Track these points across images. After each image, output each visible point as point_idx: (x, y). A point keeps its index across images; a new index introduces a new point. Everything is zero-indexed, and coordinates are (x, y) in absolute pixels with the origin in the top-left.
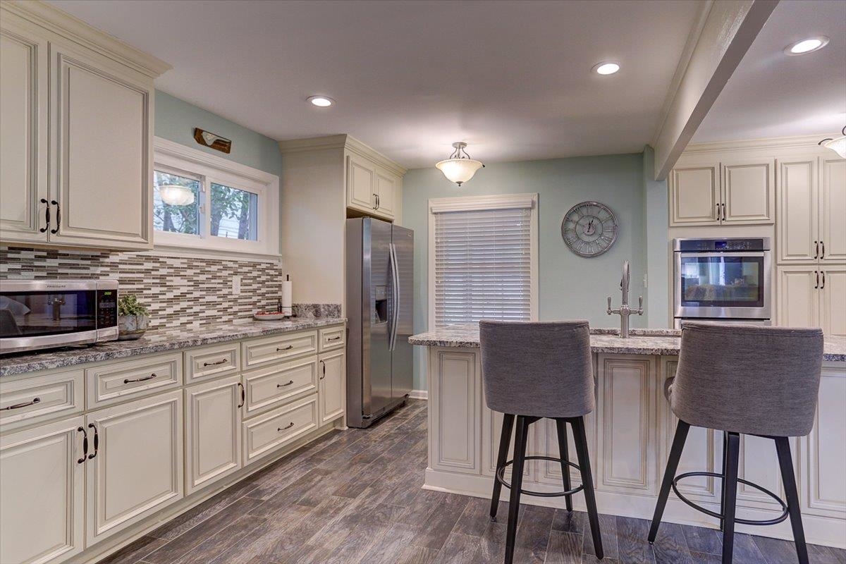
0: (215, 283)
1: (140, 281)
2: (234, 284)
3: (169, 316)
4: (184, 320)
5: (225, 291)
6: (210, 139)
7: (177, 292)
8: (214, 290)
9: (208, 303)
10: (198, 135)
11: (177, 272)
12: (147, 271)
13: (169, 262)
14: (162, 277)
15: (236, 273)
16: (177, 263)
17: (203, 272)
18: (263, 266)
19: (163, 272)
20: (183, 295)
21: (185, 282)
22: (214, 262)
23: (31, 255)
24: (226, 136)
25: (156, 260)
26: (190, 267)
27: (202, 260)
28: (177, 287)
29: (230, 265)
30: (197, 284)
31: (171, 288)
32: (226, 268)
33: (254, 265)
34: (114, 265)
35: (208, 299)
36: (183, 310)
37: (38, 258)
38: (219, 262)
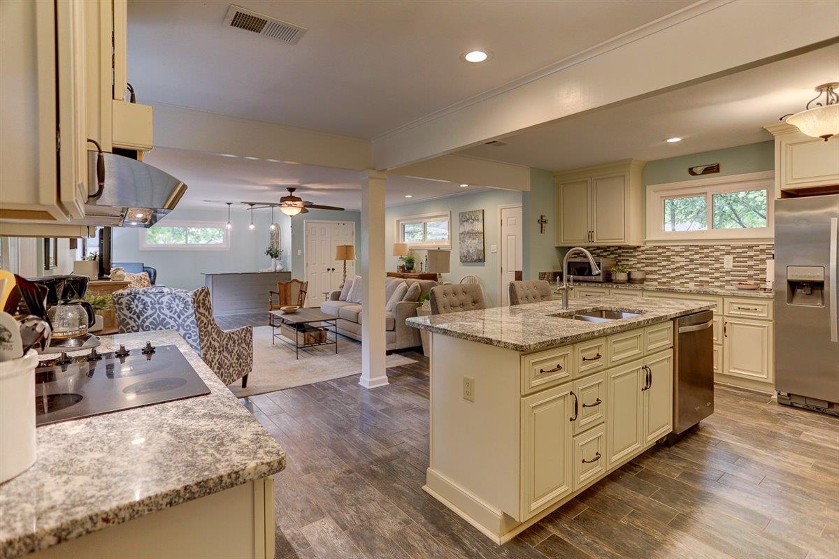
0: (707, 260)
1: (655, 258)
2: (725, 261)
3: (673, 278)
4: (683, 281)
5: (718, 266)
6: (699, 170)
7: (678, 265)
8: (707, 265)
9: (701, 273)
10: (691, 172)
11: (678, 253)
12: (659, 254)
13: (672, 248)
14: (668, 256)
15: (728, 253)
16: (677, 249)
17: (697, 254)
18: (761, 247)
19: (669, 254)
20: (682, 266)
21: (683, 259)
22: (707, 247)
23: (613, 249)
25: (664, 247)
26: (686, 251)
27: (696, 246)
28: (678, 262)
29: (721, 248)
30: (692, 261)
31: (673, 262)
32: (717, 250)
33: (750, 247)
34: (643, 251)
35: (701, 270)
36: (682, 275)
38: (712, 247)
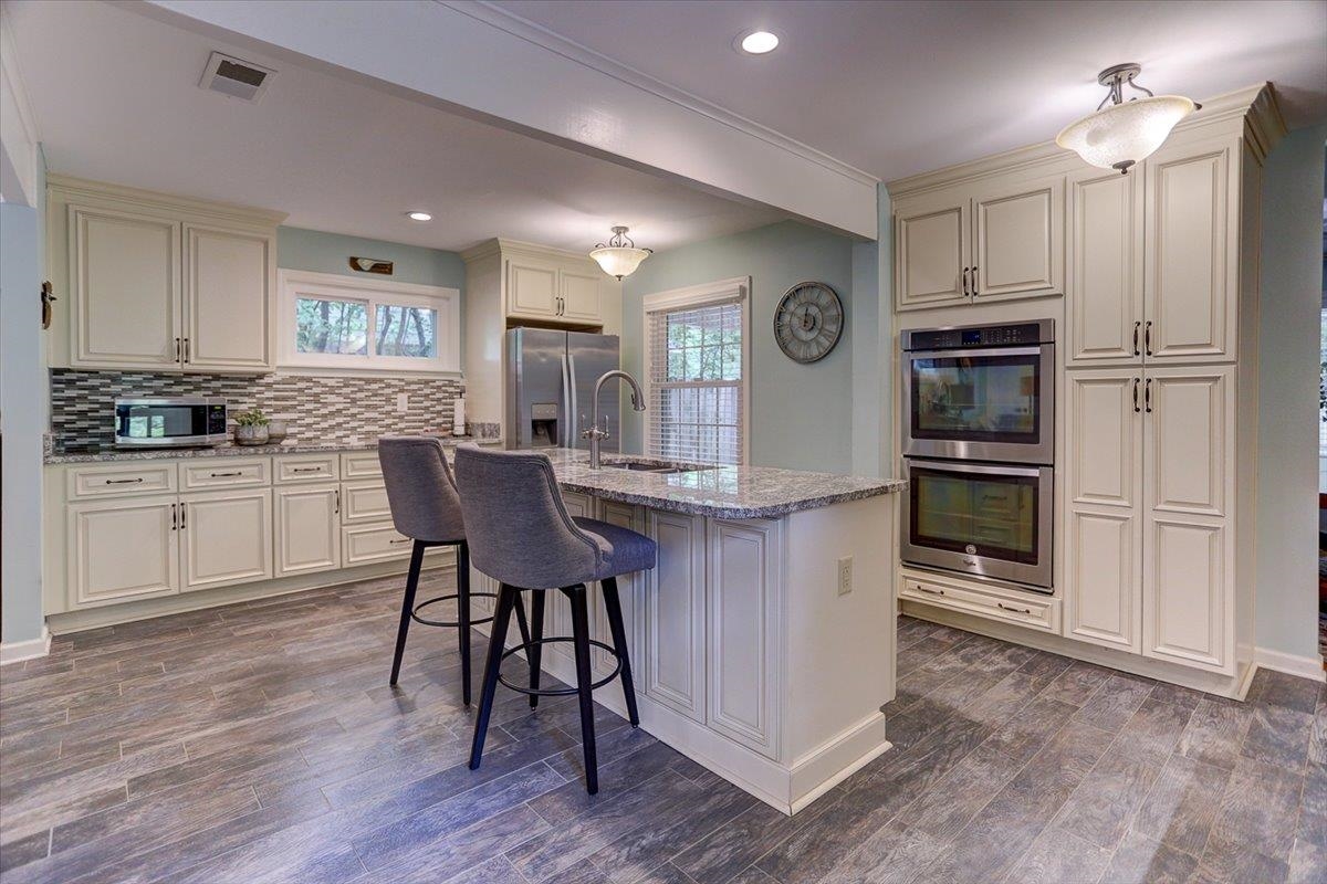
0: (375, 401)
1: (294, 398)
2: (398, 401)
3: (324, 430)
4: (341, 434)
5: (389, 408)
6: (366, 264)
7: (333, 409)
8: (375, 407)
9: (367, 420)
10: (354, 263)
11: (332, 390)
12: (301, 390)
13: (322, 381)
14: (316, 395)
15: (402, 391)
16: (331, 383)
17: (361, 390)
18: (438, 383)
19: (317, 390)
20: (339, 411)
21: (341, 399)
22: (375, 381)
24: (384, 258)
25: (309, 380)
26: (346, 386)
27: (360, 379)
28: (333, 404)
29: (393, 383)
30: (354, 401)
31: (325, 405)
32: (388, 386)
33: (427, 382)
34: (269, 385)
35: (367, 415)
36: (339, 425)
37: (206, 381)
38: (381, 380)
